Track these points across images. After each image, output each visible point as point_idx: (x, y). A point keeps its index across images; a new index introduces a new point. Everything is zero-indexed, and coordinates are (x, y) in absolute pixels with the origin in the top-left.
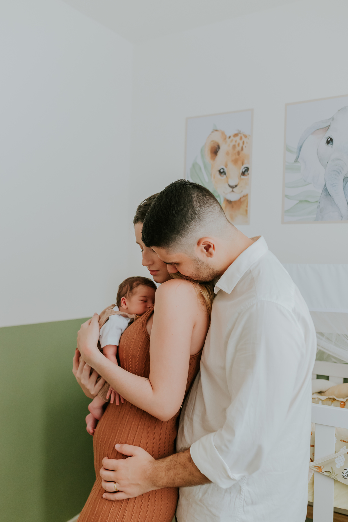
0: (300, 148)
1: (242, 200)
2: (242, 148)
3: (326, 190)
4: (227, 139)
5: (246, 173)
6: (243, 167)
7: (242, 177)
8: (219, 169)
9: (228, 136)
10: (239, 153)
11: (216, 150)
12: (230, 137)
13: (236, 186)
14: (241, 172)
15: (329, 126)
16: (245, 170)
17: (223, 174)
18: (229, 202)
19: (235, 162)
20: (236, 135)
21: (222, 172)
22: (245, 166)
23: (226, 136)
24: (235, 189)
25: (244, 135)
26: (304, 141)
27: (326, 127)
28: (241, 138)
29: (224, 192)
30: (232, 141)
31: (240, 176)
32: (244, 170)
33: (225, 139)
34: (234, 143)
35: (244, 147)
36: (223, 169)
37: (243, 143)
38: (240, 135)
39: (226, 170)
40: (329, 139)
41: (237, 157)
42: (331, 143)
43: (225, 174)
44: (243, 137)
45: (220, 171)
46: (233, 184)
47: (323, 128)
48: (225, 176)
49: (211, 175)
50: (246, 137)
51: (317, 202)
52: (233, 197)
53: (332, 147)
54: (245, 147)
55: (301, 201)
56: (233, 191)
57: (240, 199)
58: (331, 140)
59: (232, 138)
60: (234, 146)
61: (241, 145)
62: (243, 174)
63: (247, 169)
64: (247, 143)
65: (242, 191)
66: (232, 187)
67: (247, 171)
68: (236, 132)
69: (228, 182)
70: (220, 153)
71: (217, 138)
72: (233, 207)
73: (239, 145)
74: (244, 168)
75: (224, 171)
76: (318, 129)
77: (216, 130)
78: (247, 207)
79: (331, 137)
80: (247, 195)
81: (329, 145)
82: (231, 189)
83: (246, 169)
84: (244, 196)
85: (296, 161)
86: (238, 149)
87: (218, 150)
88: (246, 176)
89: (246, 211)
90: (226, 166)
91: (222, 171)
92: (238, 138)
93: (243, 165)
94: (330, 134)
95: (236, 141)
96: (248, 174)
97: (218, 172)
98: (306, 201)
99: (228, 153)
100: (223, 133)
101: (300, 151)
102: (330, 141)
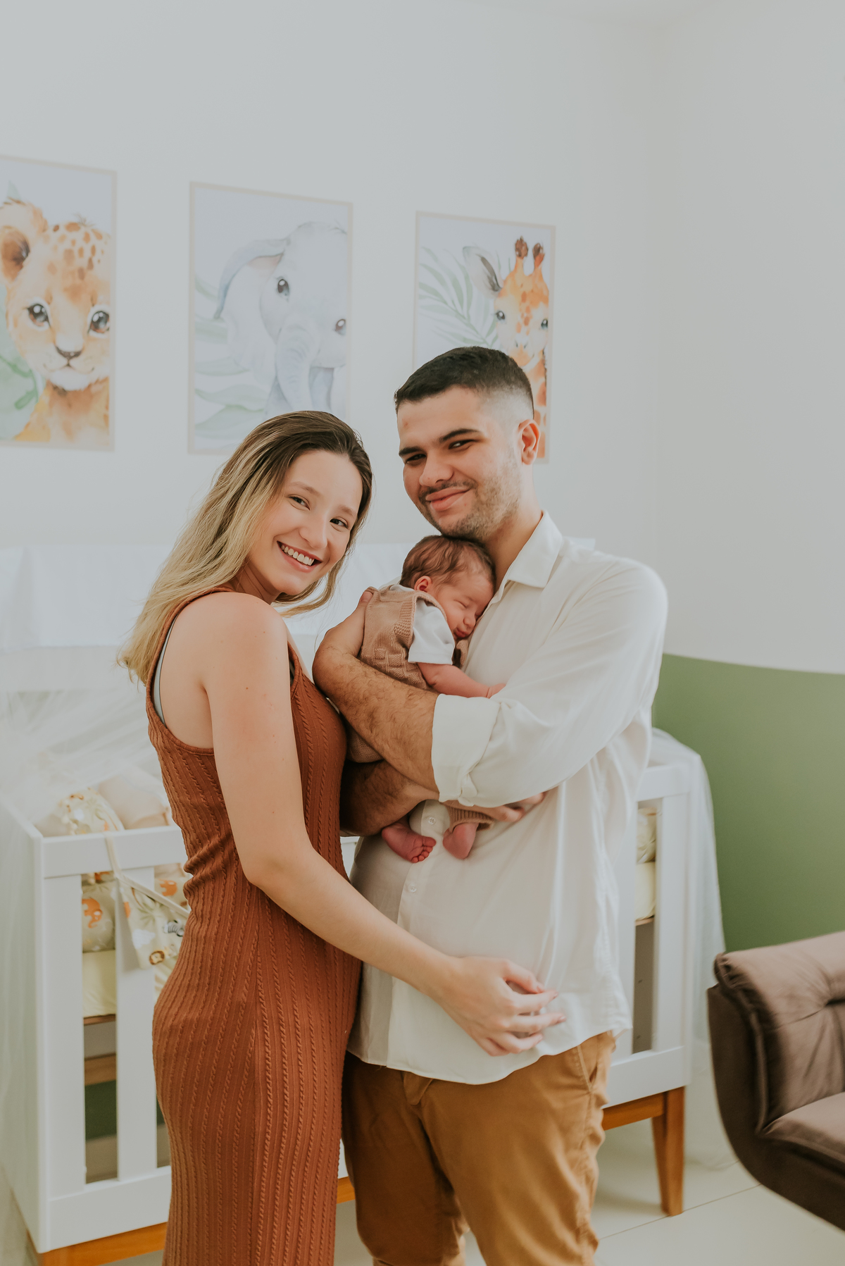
0: (226, 290)
1: (94, 389)
2: (90, 261)
3: (277, 387)
4: (50, 231)
5: (102, 325)
6: (94, 310)
7: (93, 333)
8: (30, 304)
9: (52, 223)
10: (82, 273)
11: (20, 253)
12: (56, 228)
13: (77, 354)
14: (89, 322)
15: (282, 255)
16: (100, 320)
17: (41, 318)
18: (60, 392)
19: (74, 293)
20: (73, 227)
21: (36, 313)
22: (97, 308)
23: (46, 222)
24: (73, 362)
25: (93, 231)
26: (234, 276)
27: (276, 255)
28: (87, 238)
29: (45, 366)
30: (62, 238)
31: (88, 332)
32: (96, 319)
33: (44, 230)
34: (67, 245)
35: (95, 260)
36: (42, 307)
37: (93, 250)
38: (83, 230)
39: (48, 309)
40: (282, 283)
41: (78, 281)
42: (285, 291)
43: (47, 319)
44: (92, 236)
45: (31, 310)
46: (69, 347)
47: (270, 257)
48: (46, 324)
49: (7, 315)
50: (99, 236)
51: (260, 410)
52: (72, 380)
53: (287, 300)
54: (99, 261)
55: (229, 407)
56: (68, 365)
57: (90, 386)
58: (286, 284)
59: (62, 231)
60: (69, 254)
61: (87, 254)
62: (95, 326)
63: (105, 317)
64: (103, 252)
65: (93, 369)
66: (68, 356)
67: (106, 322)
68: (75, 220)
69: (54, 342)
70: (29, 263)
71: (23, 224)
72: (70, 405)
73: (81, 251)
74: (98, 312)
75: (43, 310)
76: (261, 257)
77: (18, 202)
78: (107, 408)
79: (286, 279)
80: (106, 380)
81: (282, 294)
82: (64, 361)
83: (101, 315)
84: (97, 382)
85: (218, 316)
86: (83, 262)
87: (24, 254)
88: (103, 333)
89: (106, 417)
90: (49, 300)
91: (37, 310)
92: (78, 236)
93: (93, 305)
94: (283, 271)
95: (74, 242)
96: (108, 329)
97: (26, 312)
98: (240, 407)
99: (52, 268)
100: (37, 214)
101: (225, 295)
102: (283, 287)
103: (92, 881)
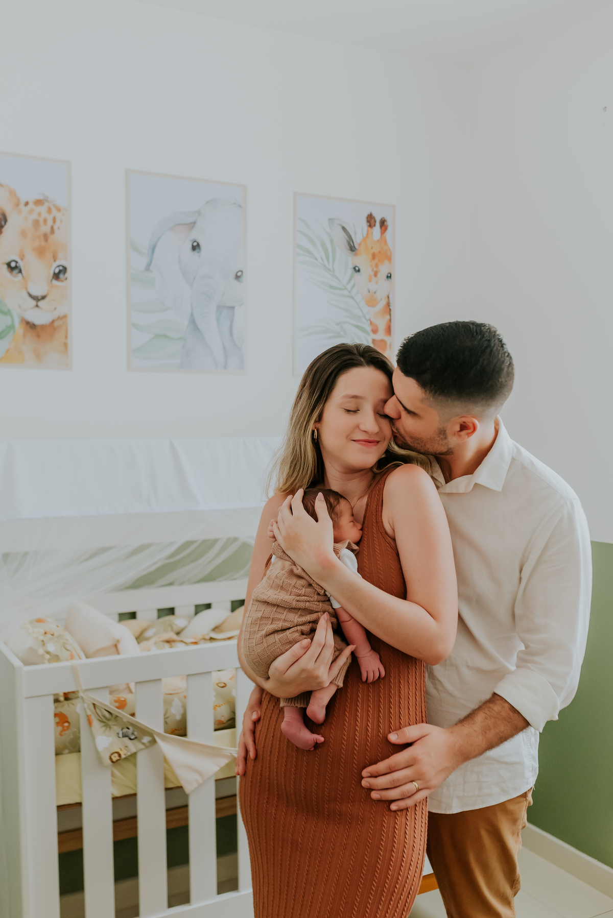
0: (153, 249)
1: (56, 324)
2: (52, 228)
3: (193, 321)
4: (22, 206)
5: (61, 276)
6: (55, 264)
7: (55, 282)
8: (8, 260)
9: (23, 200)
10: (46, 237)
12: (27, 204)
13: (43, 298)
14: (52, 273)
15: (194, 223)
16: (60, 272)
17: (16, 271)
18: (31, 326)
19: (40, 252)
20: (39, 202)
21: (13, 268)
22: (58, 263)
23: (19, 200)
24: (41, 303)
25: (54, 206)
26: (159, 239)
27: (191, 223)
28: (49, 211)
29: (19, 306)
30: (31, 211)
31: (51, 281)
32: (57, 271)
33: (18, 205)
34: (35, 216)
35: (55, 227)
36: (17, 262)
37: (54, 220)
38: (46, 205)
39: (21, 264)
40: (195, 244)
41: (43, 243)
42: (197, 250)
43: (20, 271)
44: (53, 210)
45: (9, 265)
46: (37, 292)
47: (186, 224)
48: (20, 275)
50: (59, 210)
51: (181, 338)
52: (40, 317)
53: (199, 256)
54: (59, 228)
55: (157, 336)
56: (37, 306)
57: (53, 322)
58: (198, 245)
59: (31, 205)
60: (36, 223)
61: (50, 223)
62: (56, 276)
63: (64, 270)
64: (61, 221)
65: (55, 309)
66: (37, 299)
67: (64, 273)
68: (40, 197)
69: (26, 288)
70: (7, 230)
71: (2, 201)
72: (38, 336)
73: (45, 221)
74: (59, 266)
75: (18, 265)
76: (179, 225)
78: (66, 337)
79: (198, 241)
80: (65, 317)
81: (196, 252)
82: (34, 303)
83: (61, 268)
84: (59, 318)
85: (148, 268)
86: (46, 229)
87: (3, 223)
88: (62, 281)
89: (66, 345)
90: (22, 257)
91: (13, 264)
92: (43, 209)
93: (55, 261)
94: (196, 235)
95: (40, 214)
96: (66, 279)
97: (5, 267)
98: (166, 336)
99: (24, 234)
100: (12, 193)
101: (153, 252)
102: (196, 247)
103: (62, 699)
